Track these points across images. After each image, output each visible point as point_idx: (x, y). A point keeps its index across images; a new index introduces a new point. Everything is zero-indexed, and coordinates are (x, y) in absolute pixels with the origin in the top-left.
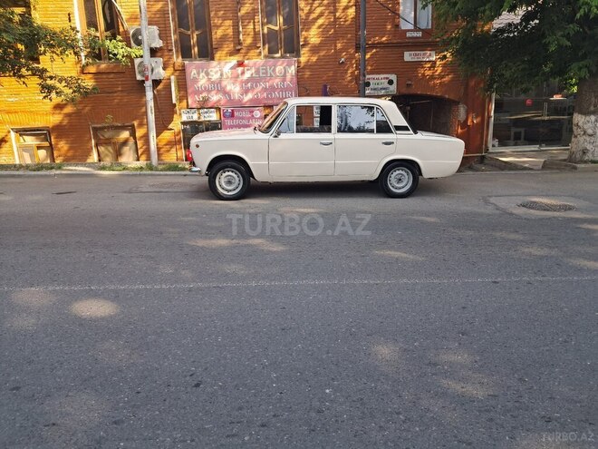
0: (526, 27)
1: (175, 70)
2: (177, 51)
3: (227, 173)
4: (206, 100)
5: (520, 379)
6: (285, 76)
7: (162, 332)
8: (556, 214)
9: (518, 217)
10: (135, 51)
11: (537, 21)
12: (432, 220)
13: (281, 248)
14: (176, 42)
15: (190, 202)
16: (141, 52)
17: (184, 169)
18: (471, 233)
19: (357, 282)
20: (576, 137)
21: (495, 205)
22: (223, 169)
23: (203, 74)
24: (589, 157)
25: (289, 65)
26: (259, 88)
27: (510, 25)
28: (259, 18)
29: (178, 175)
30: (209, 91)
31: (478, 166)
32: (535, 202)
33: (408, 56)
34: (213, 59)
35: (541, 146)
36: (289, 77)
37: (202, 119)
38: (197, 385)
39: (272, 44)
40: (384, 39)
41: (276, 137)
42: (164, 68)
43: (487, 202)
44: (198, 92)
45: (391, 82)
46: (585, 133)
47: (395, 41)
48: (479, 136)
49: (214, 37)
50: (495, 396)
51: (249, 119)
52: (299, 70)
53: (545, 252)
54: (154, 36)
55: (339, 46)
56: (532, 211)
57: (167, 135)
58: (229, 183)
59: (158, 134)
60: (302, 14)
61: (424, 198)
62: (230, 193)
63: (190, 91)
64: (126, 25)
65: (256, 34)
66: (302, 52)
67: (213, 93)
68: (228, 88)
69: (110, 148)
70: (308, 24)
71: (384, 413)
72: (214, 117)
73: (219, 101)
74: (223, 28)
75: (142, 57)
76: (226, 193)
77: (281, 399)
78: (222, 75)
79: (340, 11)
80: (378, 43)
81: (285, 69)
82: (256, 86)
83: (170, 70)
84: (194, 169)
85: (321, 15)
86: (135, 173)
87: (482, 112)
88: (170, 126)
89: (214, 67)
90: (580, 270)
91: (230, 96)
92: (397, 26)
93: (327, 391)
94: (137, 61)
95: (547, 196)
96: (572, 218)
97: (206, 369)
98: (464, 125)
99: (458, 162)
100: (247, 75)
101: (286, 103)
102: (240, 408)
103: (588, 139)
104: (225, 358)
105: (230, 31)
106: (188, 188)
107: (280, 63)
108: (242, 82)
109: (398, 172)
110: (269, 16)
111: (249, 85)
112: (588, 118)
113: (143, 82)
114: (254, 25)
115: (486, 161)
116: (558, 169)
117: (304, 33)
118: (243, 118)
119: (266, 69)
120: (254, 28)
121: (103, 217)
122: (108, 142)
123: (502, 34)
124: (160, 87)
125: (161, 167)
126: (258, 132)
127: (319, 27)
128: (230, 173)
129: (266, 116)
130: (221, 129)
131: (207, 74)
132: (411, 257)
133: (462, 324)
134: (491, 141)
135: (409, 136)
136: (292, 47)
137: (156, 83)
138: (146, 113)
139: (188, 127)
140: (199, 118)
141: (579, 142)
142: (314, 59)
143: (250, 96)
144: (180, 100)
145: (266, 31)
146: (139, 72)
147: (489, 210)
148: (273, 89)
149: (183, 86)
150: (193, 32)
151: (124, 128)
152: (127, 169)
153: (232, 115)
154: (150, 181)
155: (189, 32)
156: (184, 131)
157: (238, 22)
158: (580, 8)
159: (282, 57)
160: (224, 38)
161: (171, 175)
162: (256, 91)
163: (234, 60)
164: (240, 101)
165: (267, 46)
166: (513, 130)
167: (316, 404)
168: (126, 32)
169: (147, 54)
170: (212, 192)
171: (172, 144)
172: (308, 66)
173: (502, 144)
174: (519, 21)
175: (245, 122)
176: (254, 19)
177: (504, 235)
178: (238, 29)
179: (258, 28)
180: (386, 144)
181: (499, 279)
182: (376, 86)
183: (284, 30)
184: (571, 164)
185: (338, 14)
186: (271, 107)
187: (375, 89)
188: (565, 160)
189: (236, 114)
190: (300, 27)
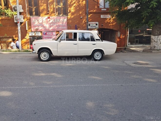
0: (137, 9)
1: (27, 19)
2: (28, 13)
3: (44, 53)
4: (37, 29)
5: (124, 110)
6: (63, 22)
7: (25, 100)
8: (143, 66)
9: (132, 67)
10: (14, 13)
11: (140, 7)
12: (107, 67)
13: (60, 76)
14: (28, 10)
15: (32, 62)
16: (16, 14)
17: (30, 51)
18: (117, 71)
19: (82, 85)
20: (152, 42)
21: (126, 63)
22: (43, 52)
23: (37, 21)
24: (156, 48)
25: (65, 19)
26: (55, 26)
27: (132, 8)
28: (55, 3)
29: (28, 53)
30: (38, 26)
31: (124, 51)
32: (138, 62)
33: (102, 16)
34: (40, 16)
35: (143, 45)
36: (64, 22)
37: (36, 35)
38: (35, 113)
39: (59, 12)
40: (95, 11)
41: (59, 42)
42: (24, 19)
43: (123, 62)
44: (35, 26)
45: (97, 24)
46: (155, 41)
47: (98, 12)
48: (124, 42)
49: (40, 9)
50: (117, 115)
51: (51, 35)
52: (68, 20)
53: (138, 77)
54: (21, 8)
55: (80, 13)
56: (137, 65)
57: (24, 40)
58: (45, 56)
59: (22, 40)
60: (69, 3)
61: (105, 61)
62: (45, 59)
63: (32, 26)
64: (11, 4)
65: (54, 8)
66: (69, 15)
67: (40, 27)
68: (45, 25)
69: (5, 44)
70: (71, 6)
71: (86, 119)
72: (40, 34)
73: (42, 29)
74: (43, 6)
75: (17, 15)
76: (44, 59)
77: (59, 116)
78: (43, 21)
79: (81, 2)
80: (93, 12)
81: (63, 20)
82: (54, 25)
83: (26, 19)
84: (34, 52)
85: (74, 3)
86: (14, 53)
87: (125, 34)
88: (25, 37)
89: (40, 19)
90: (146, 82)
91: (45, 28)
92: (99, 7)
93: (72, 114)
94: (15, 16)
95: (142, 60)
96: (148, 67)
97: (38, 109)
98: (119, 38)
99: (115, 50)
100: (51, 21)
101: (63, 32)
102: (47, 119)
103: (155, 43)
104: (43, 106)
105: (45, 7)
106: (31, 58)
107: (62, 18)
108: (49, 23)
109: (97, 53)
110: (58, 3)
111: (52, 24)
112: (155, 37)
113: (17, 23)
114: (53, 6)
115: (126, 49)
116: (147, 52)
117: (69, 8)
118: (49, 35)
119: (57, 20)
120: (53, 7)
121: (4, 67)
122: (5, 42)
123: (130, 11)
124: (22, 24)
125: (22, 51)
126: (54, 40)
127: (74, 7)
128: (45, 53)
129: (57, 35)
130: (42, 39)
131: (38, 21)
132: (99, 78)
133: (111, 96)
134: (128, 43)
135: (100, 42)
136: (65, 13)
137: (21, 23)
138: (18, 33)
139: (31, 37)
140: (35, 35)
141: (153, 44)
142: (73, 17)
143: (52, 28)
144: (29, 29)
145: (57, 7)
146: (15, 20)
147: (124, 65)
148: (59, 26)
149: (30, 24)
150: (33, 7)
151: (10, 38)
152: (11, 51)
153: (46, 34)
154: (19, 55)
155: (32, 7)
156: (30, 39)
157: (48, 5)
158: (151, 5)
159: (62, 16)
160: (43, 10)
161: (26, 53)
162: (54, 26)
163: (47, 17)
164: (49, 29)
165: (57, 12)
166: (136, 40)
167: (68, 117)
168: (11, 7)
169: (18, 14)
170: (39, 59)
171: (26, 43)
172: (70, 19)
173: (131, 44)
174: (135, 7)
175: (50, 36)
176: (53, 4)
177: (127, 72)
178: (48, 7)
179: (55, 6)
180: (93, 44)
181: (123, 84)
182: (92, 26)
183: (63, 7)
184: (150, 51)
185: (80, 3)
186: (58, 31)
187: (92, 27)
188: (149, 49)
189: (47, 34)
190: (68, 7)
